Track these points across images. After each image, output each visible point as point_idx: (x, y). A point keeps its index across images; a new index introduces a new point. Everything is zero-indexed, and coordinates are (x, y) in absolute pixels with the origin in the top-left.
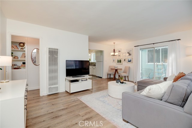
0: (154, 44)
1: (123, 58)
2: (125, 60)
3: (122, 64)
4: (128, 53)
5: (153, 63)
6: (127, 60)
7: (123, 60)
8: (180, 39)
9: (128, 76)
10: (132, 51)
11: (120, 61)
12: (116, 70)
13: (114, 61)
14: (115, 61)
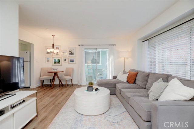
0: (97, 45)
1: (63, 57)
2: (65, 60)
3: (61, 65)
4: (70, 51)
5: (95, 64)
6: (68, 60)
7: (63, 60)
8: (115, 45)
9: (71, 80)
10: (75, 49)
11: (59, 62)
12: (56, 74)
13: (48, 61)
14: (50, 60)
